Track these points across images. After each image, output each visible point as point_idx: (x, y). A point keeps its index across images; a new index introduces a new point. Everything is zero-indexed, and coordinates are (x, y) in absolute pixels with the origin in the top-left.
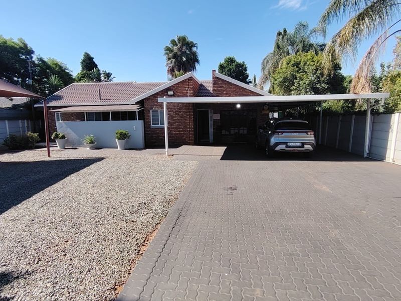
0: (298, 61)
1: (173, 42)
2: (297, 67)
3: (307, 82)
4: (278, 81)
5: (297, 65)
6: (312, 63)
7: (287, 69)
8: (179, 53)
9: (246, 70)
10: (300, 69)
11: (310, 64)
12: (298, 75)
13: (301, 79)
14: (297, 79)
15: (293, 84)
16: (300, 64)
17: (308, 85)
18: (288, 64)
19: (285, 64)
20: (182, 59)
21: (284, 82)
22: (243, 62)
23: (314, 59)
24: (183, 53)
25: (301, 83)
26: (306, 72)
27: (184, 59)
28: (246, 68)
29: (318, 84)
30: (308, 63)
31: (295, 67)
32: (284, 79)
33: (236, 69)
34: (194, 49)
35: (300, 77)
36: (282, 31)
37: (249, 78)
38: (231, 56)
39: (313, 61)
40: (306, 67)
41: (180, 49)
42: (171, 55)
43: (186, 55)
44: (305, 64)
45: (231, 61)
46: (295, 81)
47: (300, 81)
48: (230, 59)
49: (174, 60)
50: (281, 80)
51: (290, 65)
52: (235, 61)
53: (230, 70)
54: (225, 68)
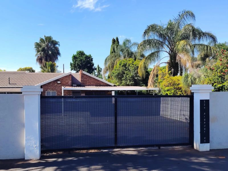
0: (125, 63)
1: (42, 40)
2: (125, 67)
3: (130, 76)
4: (115, 74)
5: (125, 65)
6: (132, 66)
7: (120, 67)
8: (46, 48)
9: (92, 61)
10: (126, 68)
11: (131, 66)
12: (126, 72)
13: (127, 74)
14: (125, 74)
15: (123, 76)
16: (126, 65)
17: (131, 77)
18: (120, 65)
19: (118, 64)
20: (49, 52)
21: (118, 75)
22: (90, 55)
23: (134, 64)
24: (49, 48)
25: (127, 76)
26: (130, 70)
27: (50, 53)
28: (92, 59)
29: (136, 77)
30: (131, 65)
31: (124, 67)
32: (118, 74)
33: (86, 59)
34: (57, 46)
35: (126, 73)
36: (115, 38)
37: (94, 66)
38: (81, 50)
39: (133, 65)
40: (130, 68)
41: (47, 46)
42: (40, 49)
43: (51, 50)
44: (129, 65)
45: (81, 53)
46: (124, 75)
47: (126, 75)
48: (80, 52)
49: (43, 52)
50: (116, 74)
51: (121, 65)
52: (84, 54)
53: (81, 60)
54: (77, 58)
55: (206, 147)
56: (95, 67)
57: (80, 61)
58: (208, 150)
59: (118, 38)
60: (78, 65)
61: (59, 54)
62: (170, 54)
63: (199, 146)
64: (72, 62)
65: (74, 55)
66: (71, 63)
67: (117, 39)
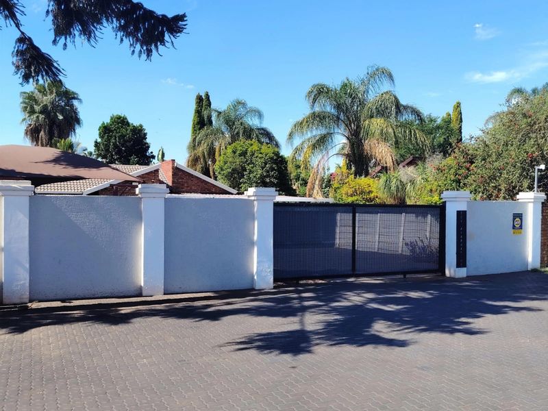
3: (258, 176)
5: (244, 154)
6: (260, 155)
7: (234, 158)
8: (50, 106)
9: (145, 138)
10: (248, 159)
11: (257, 156)
12: (247, 167)
13: (251, 172)
14: (246, 171)
15: (243, 176)
16: (247, 154)
17: (259, 178)
20: (57, 116)
21: (232, 174)
22: (141, 126)
23: (262, 151)
25: (251, 175)
27: (61, 117)
28: (145, 134)
29: (267, 178)
30: (256, 154)
31: (243, 157)
32: (233, 170)
33: (133, 135)
35: (249, 169)
36: (203, 94)
37: (150, 151)
38: (120, 114)
39: (261, 153)
40: (254, 159)
42: (37, 108)
43: (62, 111)
44: (253, 155)
45: (121, 121)
46: (245, 173)
47: (249, 174)
48: (119, 118)
49: (43, 116)
50: (230, 170)
51: (237, 154)
52: (128, 124)
53: (122, 136)
54: (112, 131)
55: (462, 273)
56: (152, 153)
57: (119, 139)
58: (465, 276)
59: (209, 94)
60: (115, 146)
61: (78, 121)
62: (348, 138)
63: (455, 271)
64: (99, 140)
65: (104, 123)
66: (96, 142)
67: (207, 96)
